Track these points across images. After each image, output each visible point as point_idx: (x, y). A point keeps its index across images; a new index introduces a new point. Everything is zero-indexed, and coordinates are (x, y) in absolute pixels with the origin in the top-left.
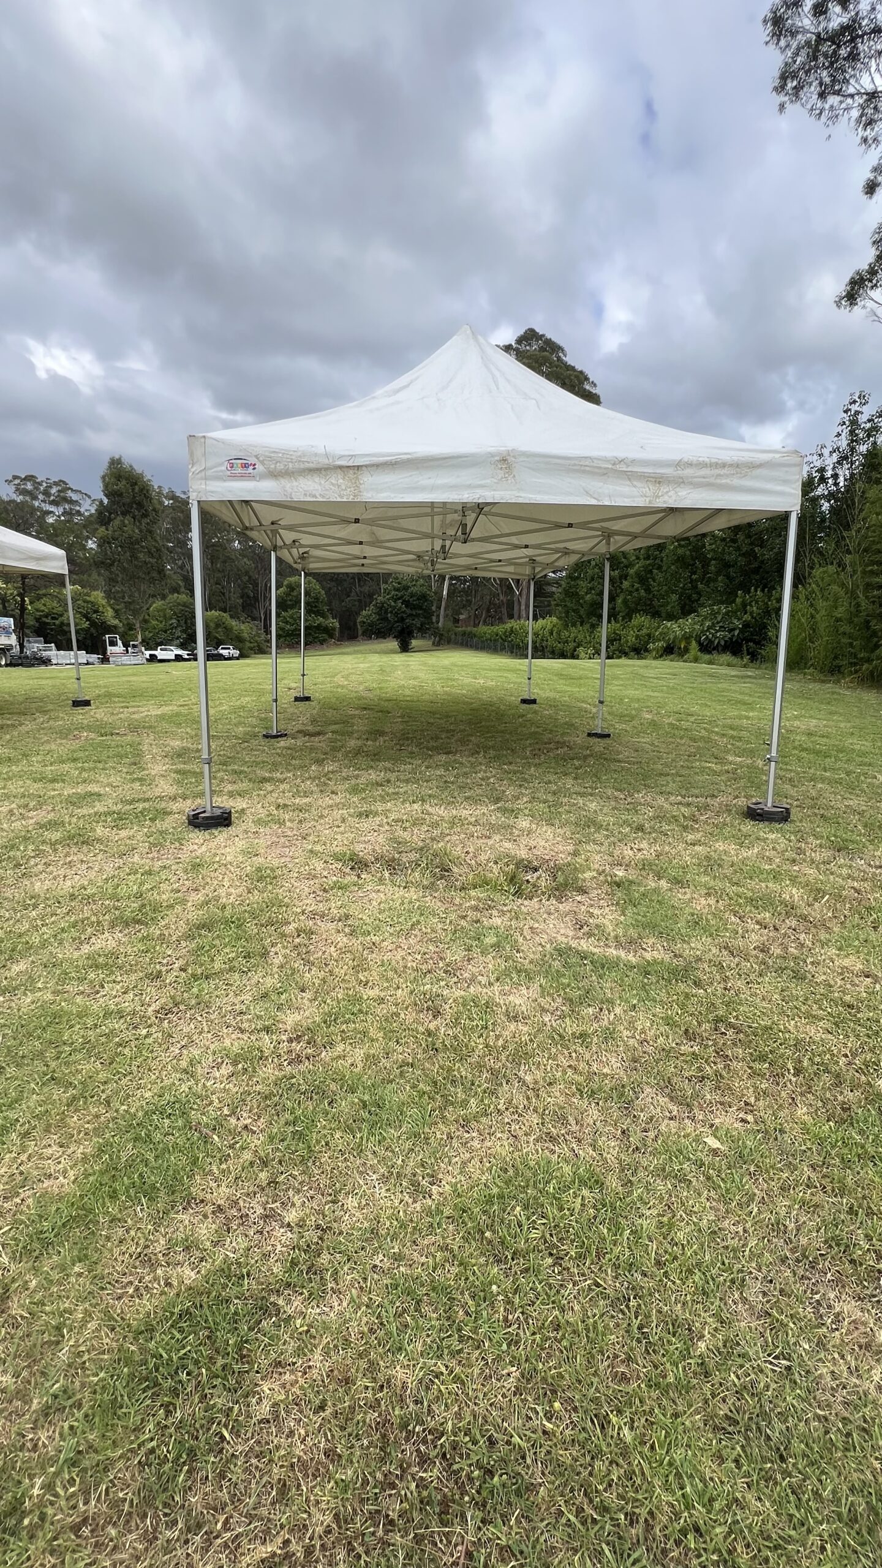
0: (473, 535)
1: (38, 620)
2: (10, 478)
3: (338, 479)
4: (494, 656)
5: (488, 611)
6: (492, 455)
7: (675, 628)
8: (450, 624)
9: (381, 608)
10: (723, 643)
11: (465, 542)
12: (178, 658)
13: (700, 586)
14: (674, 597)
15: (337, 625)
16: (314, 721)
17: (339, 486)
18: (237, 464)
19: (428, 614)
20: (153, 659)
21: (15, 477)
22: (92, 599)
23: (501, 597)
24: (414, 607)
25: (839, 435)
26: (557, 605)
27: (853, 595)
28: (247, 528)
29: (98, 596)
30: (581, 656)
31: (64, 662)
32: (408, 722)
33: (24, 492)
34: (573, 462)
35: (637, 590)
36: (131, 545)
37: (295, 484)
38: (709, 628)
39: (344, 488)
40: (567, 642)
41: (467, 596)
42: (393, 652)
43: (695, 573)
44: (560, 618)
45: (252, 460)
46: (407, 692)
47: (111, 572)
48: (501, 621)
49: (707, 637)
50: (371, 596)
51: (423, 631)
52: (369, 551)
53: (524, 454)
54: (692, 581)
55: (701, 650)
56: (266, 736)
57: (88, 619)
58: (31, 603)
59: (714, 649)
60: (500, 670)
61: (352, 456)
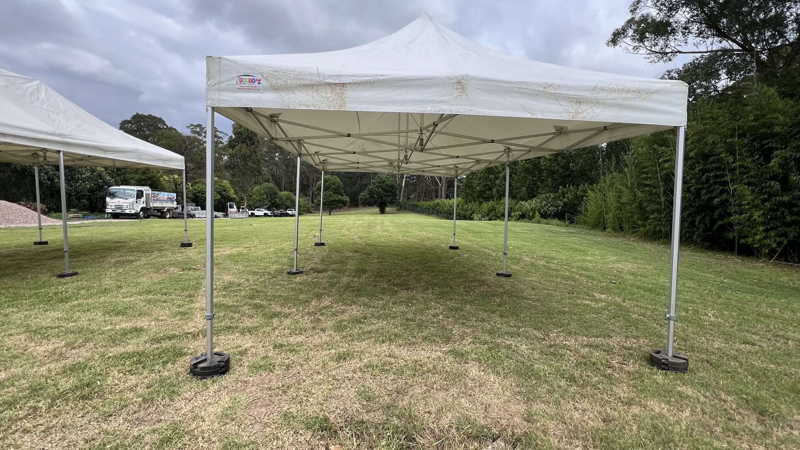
0: (426, 147)
1: (194, 194)
2: (189, 125)
3: (327, 93)
4: (428, 217)
5: (425, 193)
6: (449, 78)
7: (527, 205)
8: (406, 200)
9: (371, 192)
10: (553, 213)
11: (422, 151)
12: (266, 215)
13: (538, 183)
14: (524, 189)
15: (348, 200)
16: (323, 261)
17: (327, 99)
18: (245, 79)
19: (395, 195)
20: (252, 215)
21: (192, 125)
22: (223, 184)
23: (432, 187)
24: (387, 191)
26: (462, 192)
27: (631, 190)
28: (273, 138)
29: (226, 183)
30: (475, 218)
31: (203, 216)
32: (381, 262)
33: (195, 132)
34: (513, 86)
36: (245, 158)
37: (292, 96)
38: (545, 205)
39: (331, 100)
40: (467, 210)
41: (415, 186)
42: (376, 214)
43: (535, 177)
44: (463, 198)
45: (258, 77)
46: (383, 240)
47: (233, 171)
48: (431, 199)
49: (544, 210)
50: (366, 185)
51: (392, 203)
52: (362, 159)
53: (474, 78)
54: (533, 181)
55: (541, 217)
56: (289, 273)
57: (220, 194)
58: (192, 186)
59: (548, 216)
60: (434, 226)
61: (339, 76)
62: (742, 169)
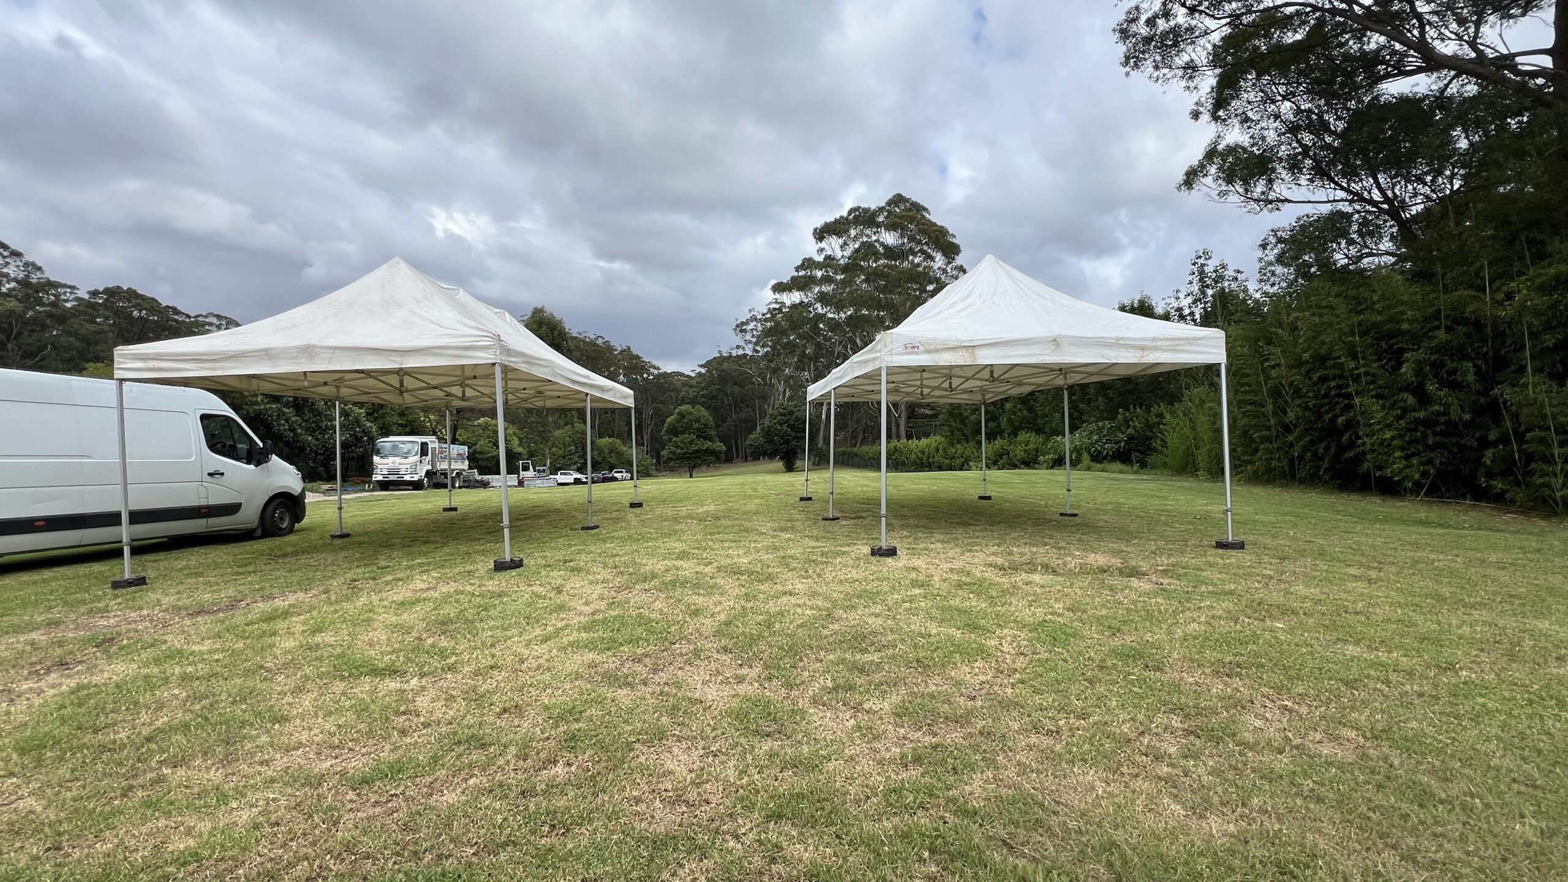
3: (963, 352)
6: (1049, 338)
10: (1111, 453)
12: (577, 482)
13: (1082, 405)
15: (724, 448)
17: (964, 357)
18: (909, 346)
20: (556, 482)
24: (798, 431)
25: (1191, 283)
30: (972, 468)
35: (1020, 410)
37: (940, 356)
38: (1097, 441)
40: (954, 458)
41: (844, 419)
42: (777, 472)
45: (917, 344)
49: (1096, 448)
50: (756, 419)
53: (1066, 336)
55: (1092, 460)
59: (1104, 459)
61: (971, 340)
62: (1369, 378)
